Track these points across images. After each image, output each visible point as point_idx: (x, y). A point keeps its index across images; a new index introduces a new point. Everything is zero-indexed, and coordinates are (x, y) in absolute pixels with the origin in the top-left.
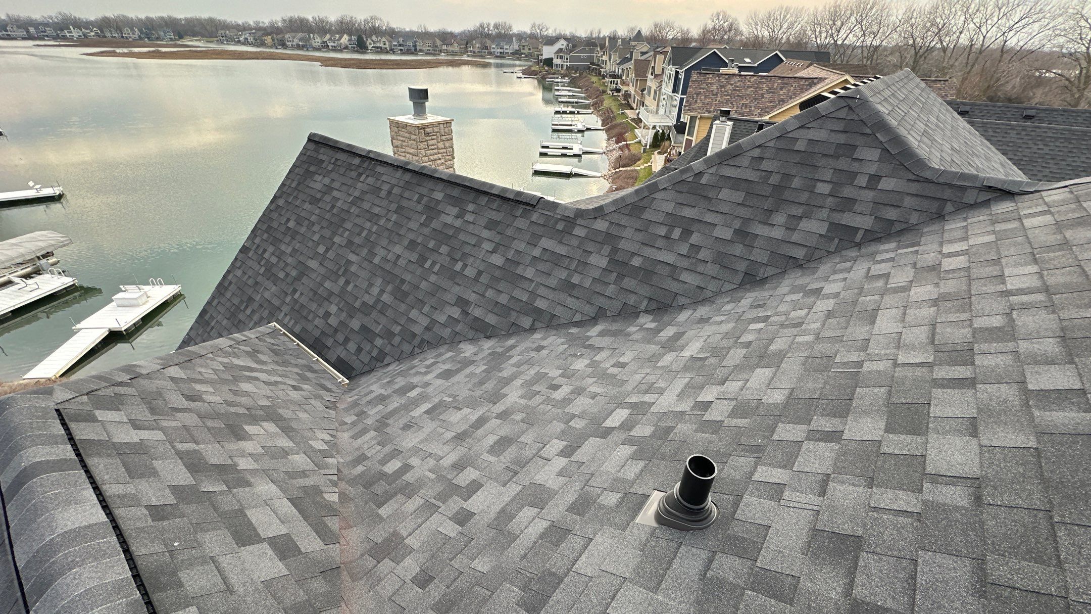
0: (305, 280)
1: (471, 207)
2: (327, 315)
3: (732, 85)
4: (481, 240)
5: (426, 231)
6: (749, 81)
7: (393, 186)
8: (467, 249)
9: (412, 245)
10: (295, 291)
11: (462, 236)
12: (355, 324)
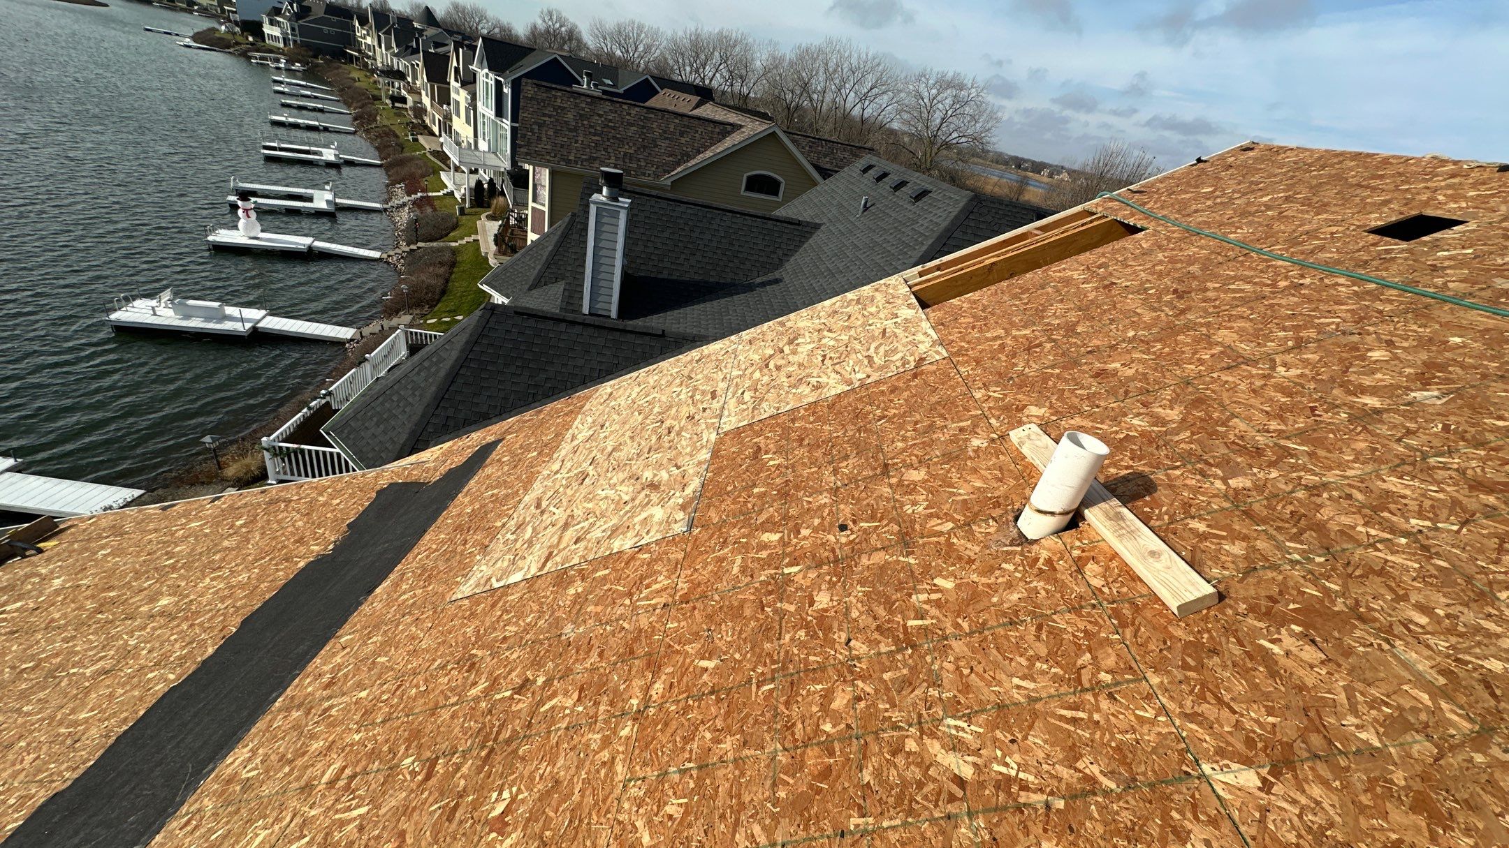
3: (600, 116)
6: (629, 114)
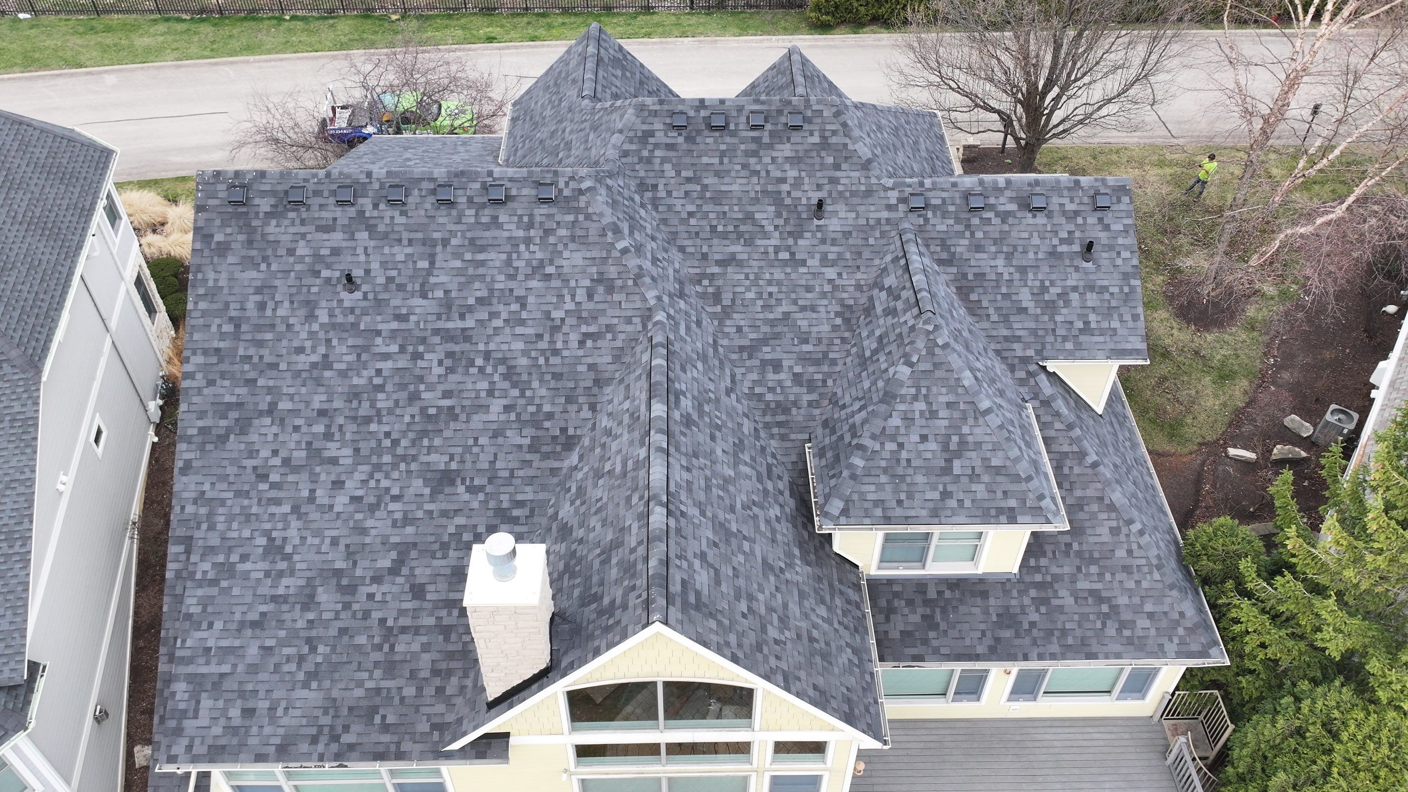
0: (770, 561)
1: (677, 385)
2: (778, 519)
4: (694, 379)
5: (701, 424)
7: (682, 466)
8: (701, 389)
9: (713, 438)
10: (782, 570)
11: (696, 393)
12: (770, 485)
